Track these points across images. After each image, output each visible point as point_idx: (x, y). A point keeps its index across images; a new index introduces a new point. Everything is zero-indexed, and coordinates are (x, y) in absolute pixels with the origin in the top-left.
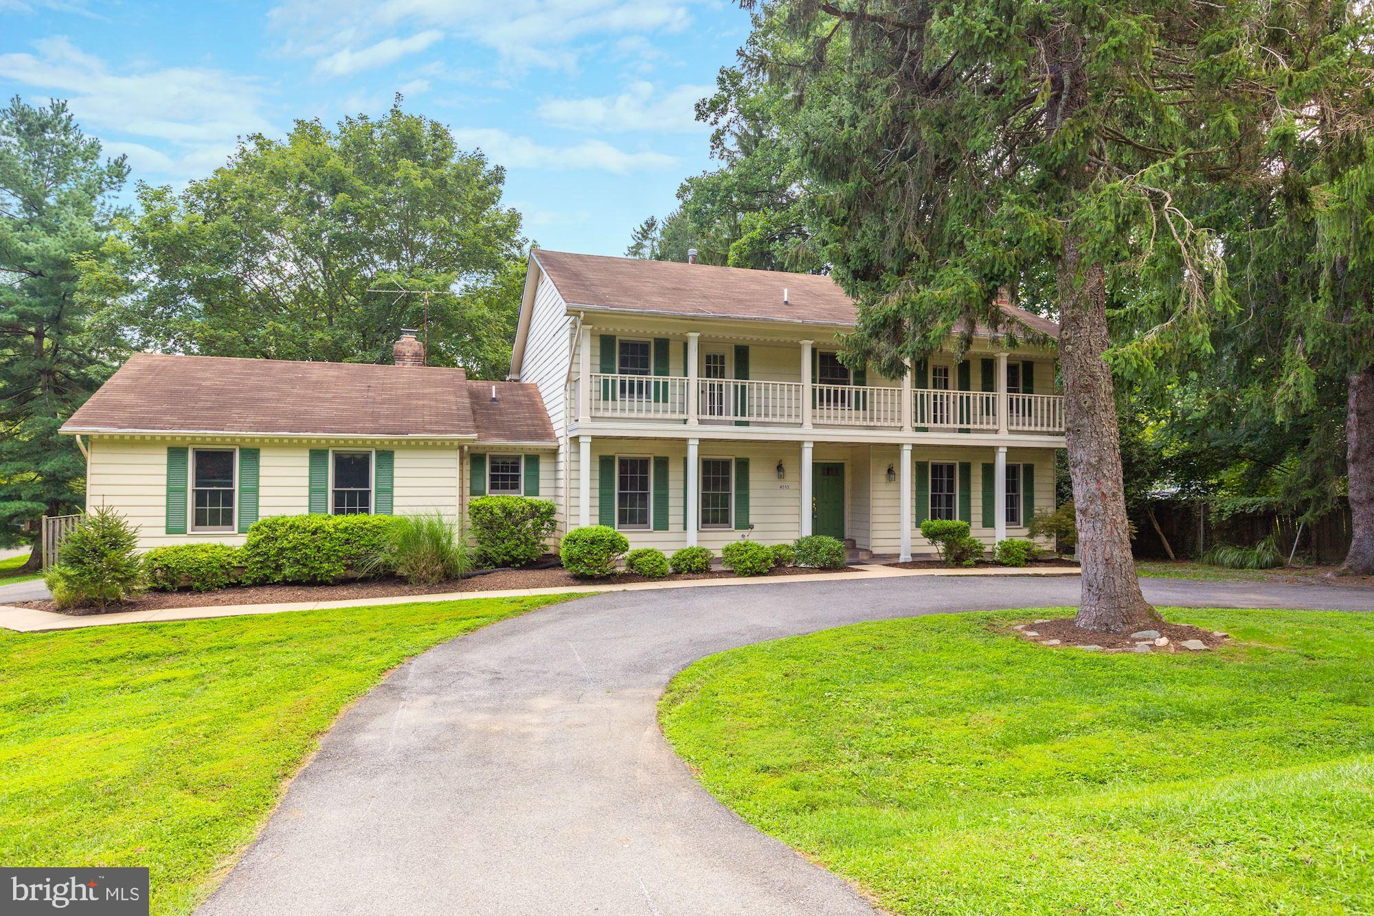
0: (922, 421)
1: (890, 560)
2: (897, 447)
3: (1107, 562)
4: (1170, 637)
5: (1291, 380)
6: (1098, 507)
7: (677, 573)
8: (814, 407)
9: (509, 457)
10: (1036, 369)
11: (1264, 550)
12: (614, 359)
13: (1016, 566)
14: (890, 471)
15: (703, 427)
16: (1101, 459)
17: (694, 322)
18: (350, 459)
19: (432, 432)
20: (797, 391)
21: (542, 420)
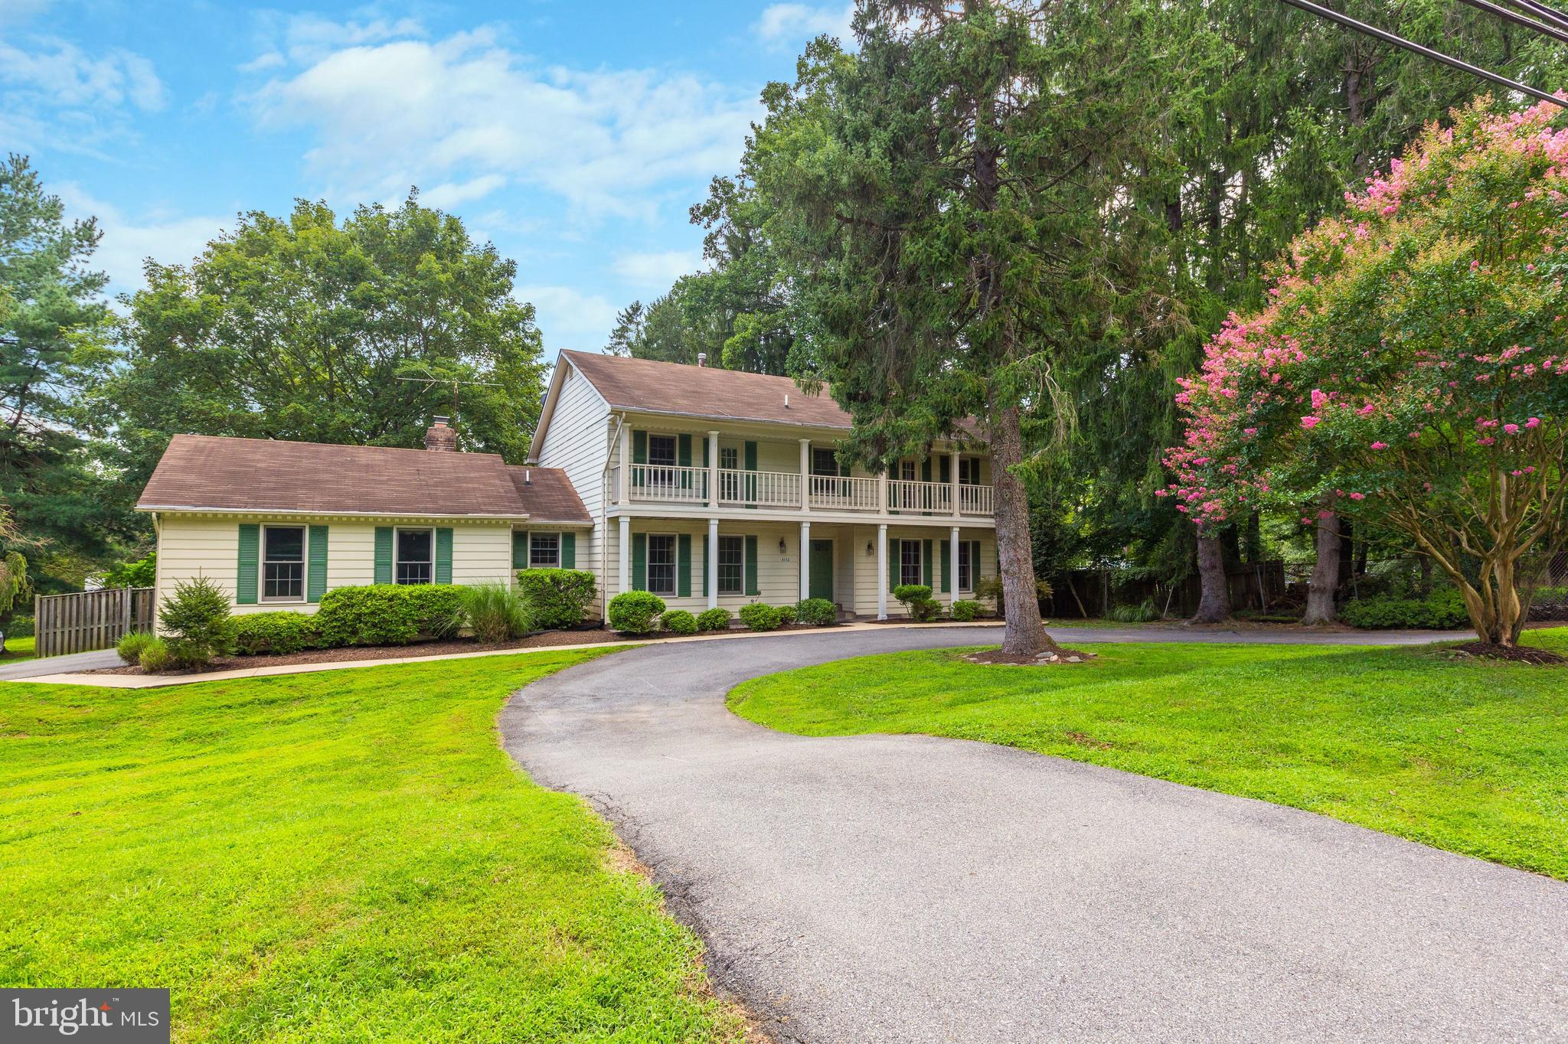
0: (895, 506)
1: (871, 619)
2: (875, 527)
3: (1021, 606)
4: (1059, 655)
5: (1150, 479)
6: (1015, 568)
7: (703, 629)
8: (810, 494)
9: (549, 534)
10: (981, 464)
11: (1146, 608)
12: (645, 452)
13: (966, 621)
14: (870, 547)
15: (722, 510)
16: (1017, 535)
17: (715, 423)
18: (412, 535)
19: (489, 512)
20: (797, 480)
21: (575, 502)
